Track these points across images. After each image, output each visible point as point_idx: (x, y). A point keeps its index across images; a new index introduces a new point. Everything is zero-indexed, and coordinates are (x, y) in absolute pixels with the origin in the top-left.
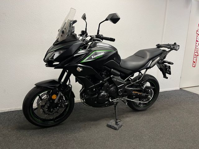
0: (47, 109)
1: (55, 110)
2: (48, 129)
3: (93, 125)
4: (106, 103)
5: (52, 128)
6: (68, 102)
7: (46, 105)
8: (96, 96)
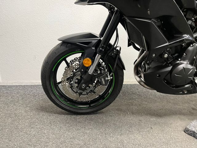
0: (76, 85)
1: (89, 87)
2: (79, 117)
3: (155, 124)
4: (187, 86)
5: (86, 116)
6: (112, 76)
7: (75, 78)
8: (169, 69)
